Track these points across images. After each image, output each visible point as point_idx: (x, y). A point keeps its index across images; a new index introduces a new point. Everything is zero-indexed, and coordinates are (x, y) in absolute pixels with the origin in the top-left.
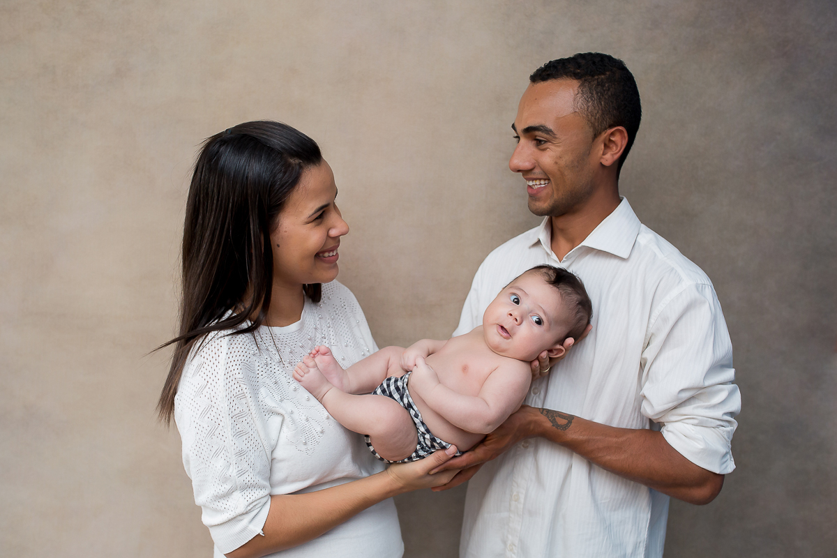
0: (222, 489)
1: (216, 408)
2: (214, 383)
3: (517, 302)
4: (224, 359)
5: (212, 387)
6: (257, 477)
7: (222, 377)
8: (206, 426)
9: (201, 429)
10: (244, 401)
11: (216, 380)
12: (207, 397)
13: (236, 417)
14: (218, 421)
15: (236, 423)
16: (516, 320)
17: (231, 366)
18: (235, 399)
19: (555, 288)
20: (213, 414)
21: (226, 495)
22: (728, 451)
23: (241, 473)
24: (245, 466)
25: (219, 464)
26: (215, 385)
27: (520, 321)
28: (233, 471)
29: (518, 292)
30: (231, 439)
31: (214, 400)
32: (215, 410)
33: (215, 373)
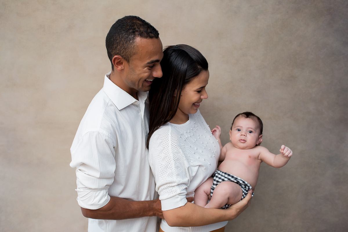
9: (162, 165)
10: (179, 155)
15: (176, 163)
16: (245, 135)
17: (173, 141)
18: (175, 154)
30: (174, 169)
31: (167, 154)
32: (168, 158)
33: (167, 144)
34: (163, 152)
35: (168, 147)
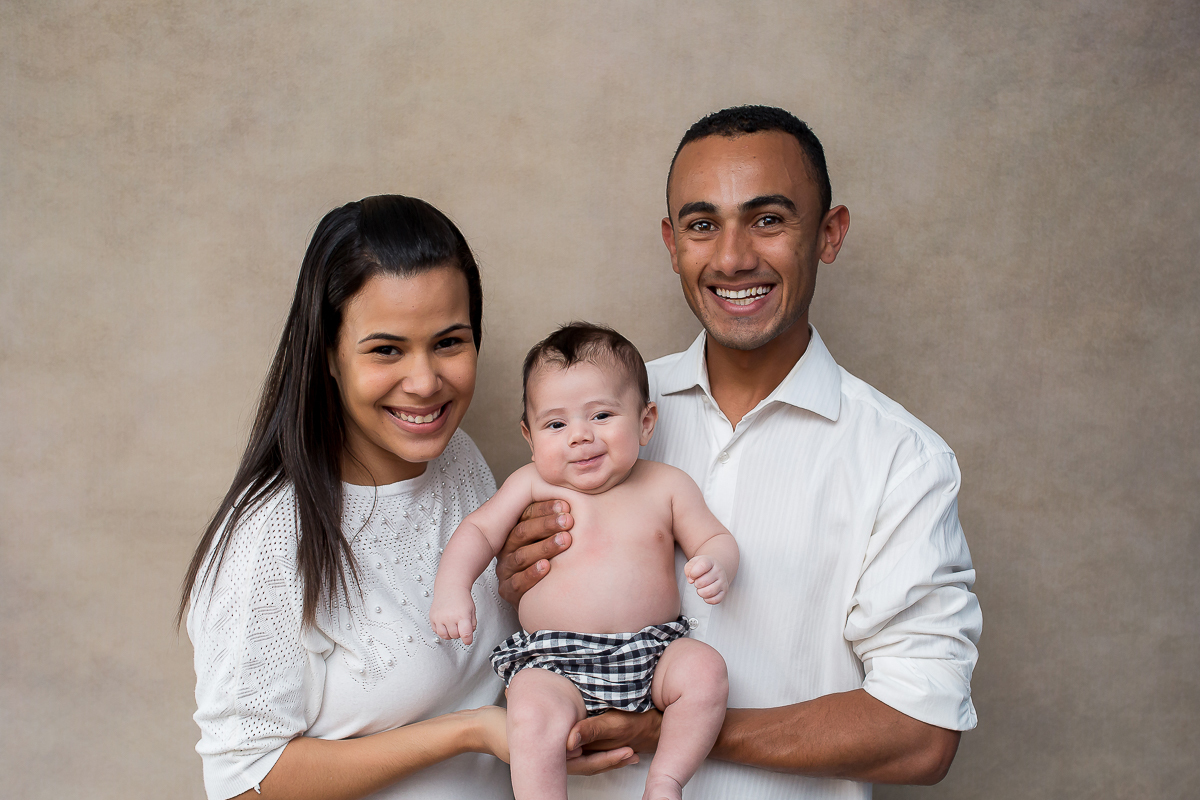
13: (259, 611)
15: (256, 619)
17: (272, 537)
18: (264, 585)
22: (967, 696)
23: (245, 693)
24: (254, 684)
28: (234, 687)
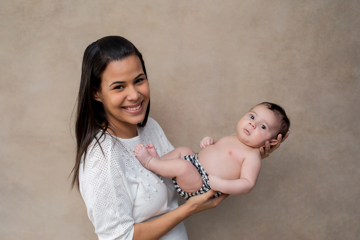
0: (112, 224)
1: (107, 183)
2: (105, 171)
3: (253, 119)
4: (110, 158)
5: (104, 173)
6: (129, 216)
7: (109, 168)
8: (102, 193)
9: (100, 195)
10: (120, 179)
11: (106, 169)
12: (102, 179)
13: (117, 188)
14: (109, 190)
15: (118, 190)
16: (253, 126)
17: (114, 162)
18: (116, 178)
19: (272, 111)
20: (106, 187)
21: (115, 227)
23: (121, 215)
24: (122, 211)
25: (110, 212)
26: (106, 172)
27: (254, 127)
28: (117, 215)
29: (254, 114)
30: (116, 199)
31: (106, 180)
32: (107, 185)
33: (106, 166)
34: (101, 176)
35: (107, 170)
